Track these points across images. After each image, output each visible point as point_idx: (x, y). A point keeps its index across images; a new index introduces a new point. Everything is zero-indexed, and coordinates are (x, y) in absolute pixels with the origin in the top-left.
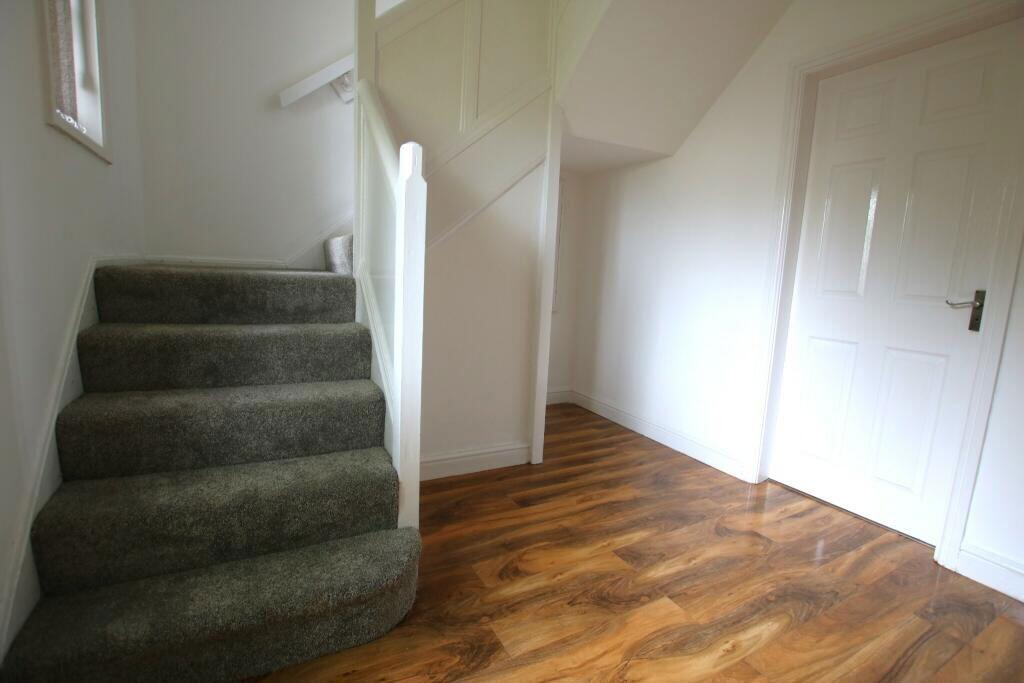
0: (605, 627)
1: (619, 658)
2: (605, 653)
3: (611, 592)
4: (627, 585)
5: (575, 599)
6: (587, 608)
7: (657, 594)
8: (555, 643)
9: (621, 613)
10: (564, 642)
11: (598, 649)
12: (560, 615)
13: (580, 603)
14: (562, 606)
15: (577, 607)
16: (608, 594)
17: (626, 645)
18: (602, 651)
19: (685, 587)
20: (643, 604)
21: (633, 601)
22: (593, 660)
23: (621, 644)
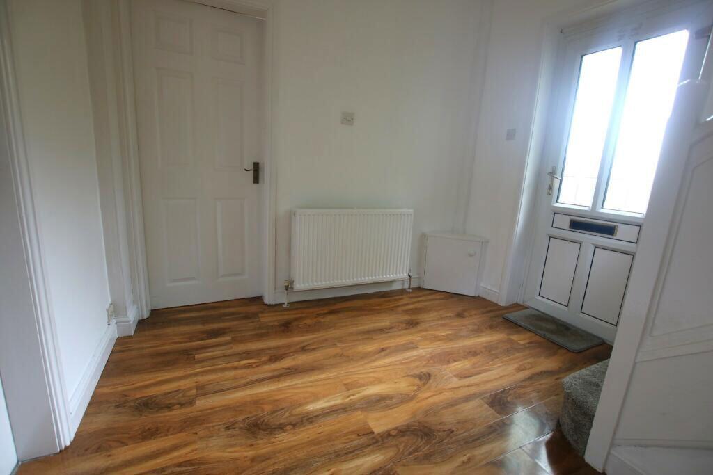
0: (427, 413)
1: (420, 395)
2: (427, 398)
3: (420, 440)
4: (405, 447)
5: (448, 436)
6: (439, 427)
7: (381, 437)
8: (457, 405)
9: (414, 422)
10: (452, 405)
11: (431, 400)
12: (458, 423)
13: (444, 431)
14: (458, 430)
15: (446, 428)
16: (422, 438)
17: (414, 401)
18: (429, 399)
19: (355, 442)
20: (396, 429)
21: (402, 432)
22: (434, 395)
23: (417, 402)
